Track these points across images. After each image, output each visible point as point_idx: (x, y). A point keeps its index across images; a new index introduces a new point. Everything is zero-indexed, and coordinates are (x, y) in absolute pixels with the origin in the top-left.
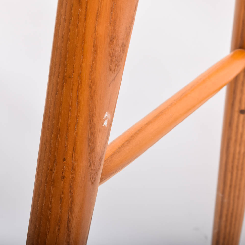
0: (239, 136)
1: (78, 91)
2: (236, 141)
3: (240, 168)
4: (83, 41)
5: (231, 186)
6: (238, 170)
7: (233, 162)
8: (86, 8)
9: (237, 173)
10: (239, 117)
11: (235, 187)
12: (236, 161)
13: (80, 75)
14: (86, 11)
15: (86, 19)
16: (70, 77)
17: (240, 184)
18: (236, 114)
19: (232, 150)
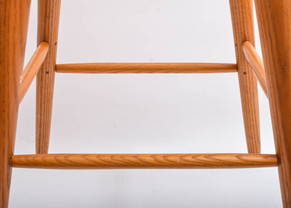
0: (47, 85)
1: (8, 67)
2: (45, 87)
3: (48, 100)
4: (8, 43)
5: (44, 111)
6: (47, 102)
7: (45, 98)
8: (9, 27)
9: (47, 103)
10: (46, 75)
11: (47, 110)
12: (46, 98)
13: (8, 59)
14: (9, 28)
15: (9, 32)
16: (3, 61)
17: (49, 109)
18: (44, 74)
19: (43, 92)
